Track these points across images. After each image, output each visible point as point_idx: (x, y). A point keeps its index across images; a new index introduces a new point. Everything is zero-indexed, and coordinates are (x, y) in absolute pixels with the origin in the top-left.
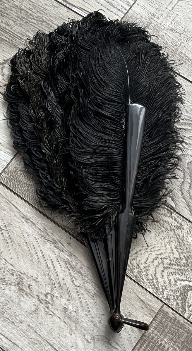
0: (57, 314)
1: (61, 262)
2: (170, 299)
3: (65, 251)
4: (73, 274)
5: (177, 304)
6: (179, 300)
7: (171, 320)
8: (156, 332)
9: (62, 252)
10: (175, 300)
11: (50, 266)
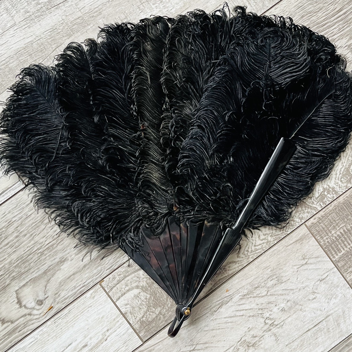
0: (285, 318)
1: (241, 303)
2: (302, 217)
3: (233, 296)
4: (255, 295)
5: (308, 212)
6: (305, 210)
7: (319, 223)
8: (325, 238)
9: (233, 299)
10: (304, 212)
11: (242, 313)
